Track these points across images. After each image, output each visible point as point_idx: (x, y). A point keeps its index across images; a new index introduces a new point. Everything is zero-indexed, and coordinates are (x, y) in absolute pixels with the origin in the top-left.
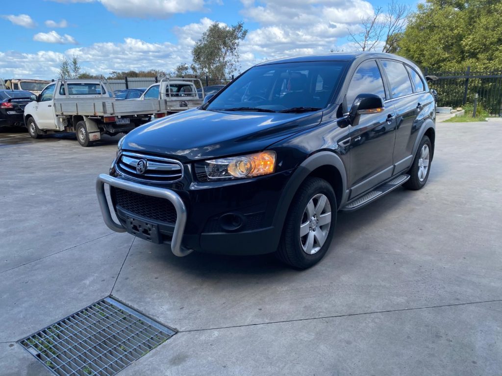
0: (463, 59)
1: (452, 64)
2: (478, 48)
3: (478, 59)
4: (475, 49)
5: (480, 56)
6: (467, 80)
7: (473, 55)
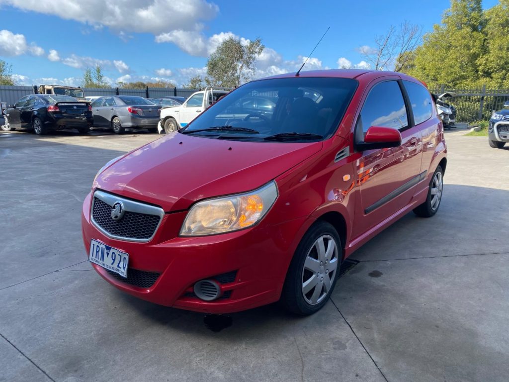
0: (478, 78)
1: (467, 83)
2: (492, 68)
3: (492, 78)
4: (488, 69)
5: (493, 75)
6: (483, 98)
7: (488, 74)
